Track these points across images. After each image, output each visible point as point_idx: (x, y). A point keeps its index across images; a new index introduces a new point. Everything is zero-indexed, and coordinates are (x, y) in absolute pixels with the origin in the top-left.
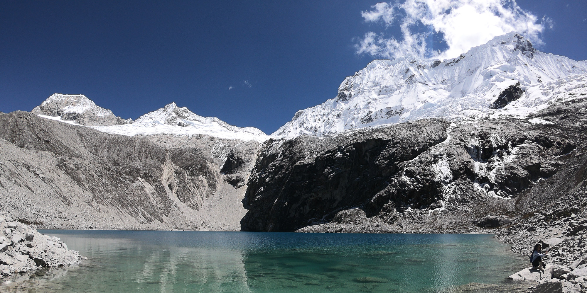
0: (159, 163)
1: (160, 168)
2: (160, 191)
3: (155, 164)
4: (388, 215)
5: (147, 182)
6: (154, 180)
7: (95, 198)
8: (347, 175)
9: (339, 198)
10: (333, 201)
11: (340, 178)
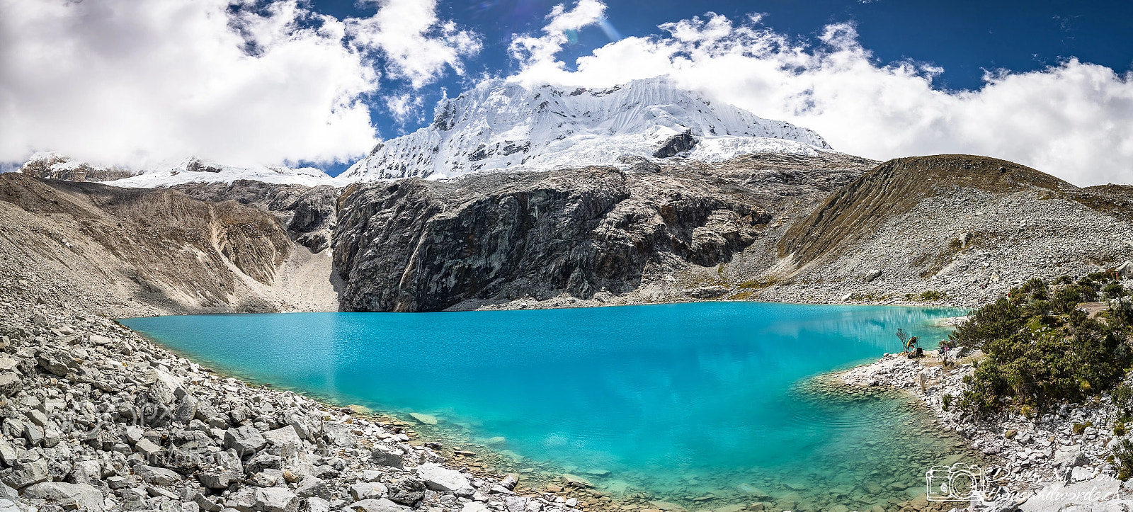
0: (202, 220)
1: (205, 227)
3: (198, 222)
8: (507, 235)
9: (497, 266)
10: (489, 269)
11: (498, 239)
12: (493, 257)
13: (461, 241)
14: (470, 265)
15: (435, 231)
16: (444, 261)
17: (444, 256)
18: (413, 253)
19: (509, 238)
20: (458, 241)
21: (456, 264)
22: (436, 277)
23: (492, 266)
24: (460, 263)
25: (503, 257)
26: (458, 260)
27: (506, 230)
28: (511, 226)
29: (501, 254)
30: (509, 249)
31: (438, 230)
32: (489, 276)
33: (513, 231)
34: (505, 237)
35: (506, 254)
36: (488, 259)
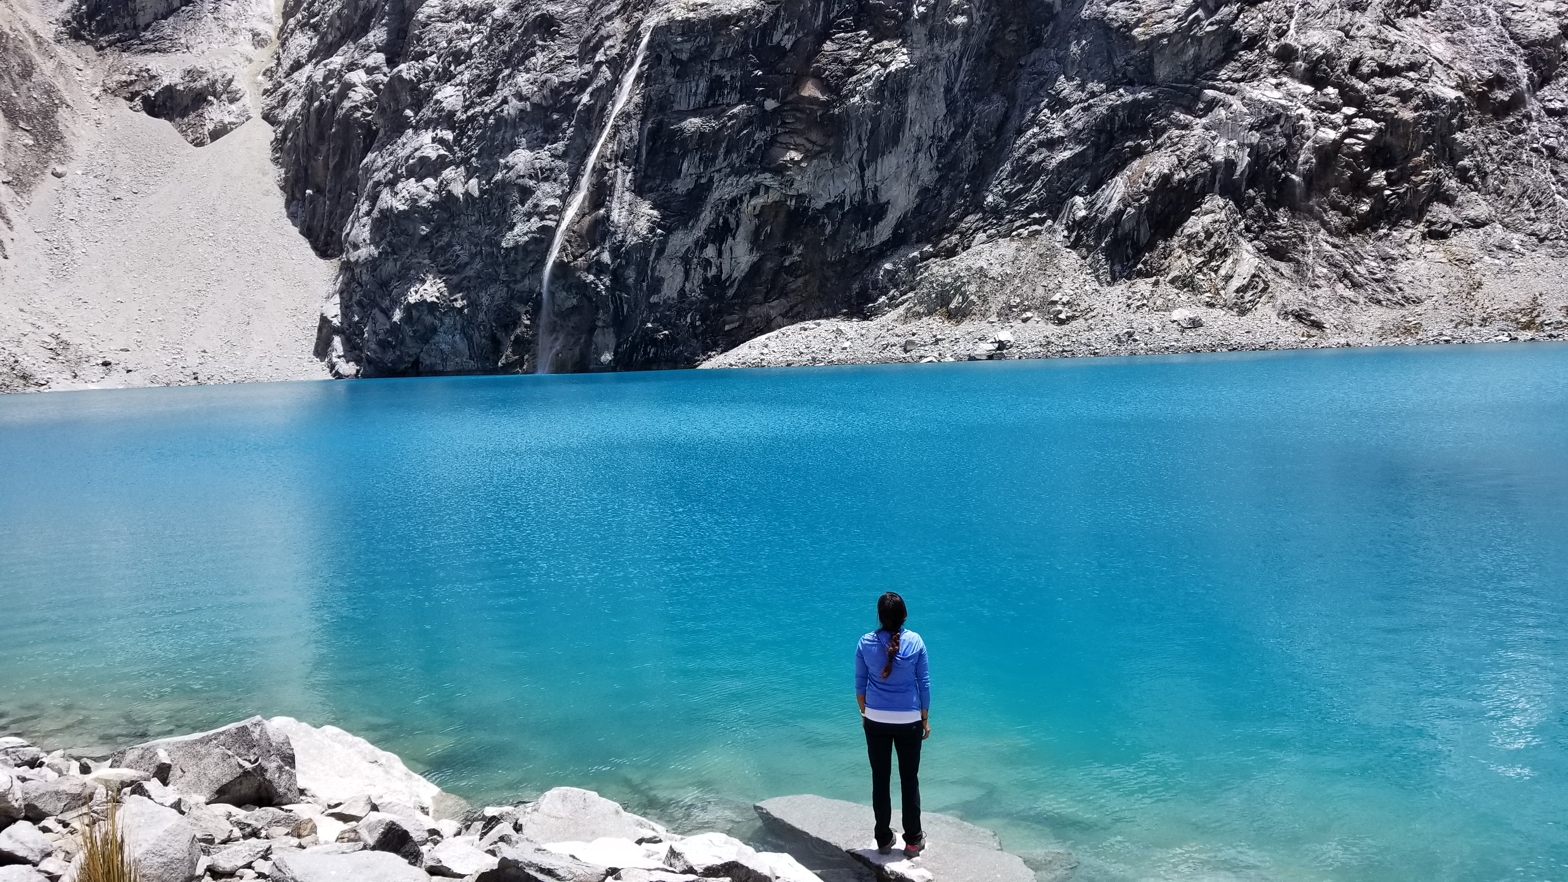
4: (1216, 272)
8: (942, 79)
9: (902, 197)
10: (870, 211)
11: (905, 92)
12: (889, 164)
13: (770, 104)
14: (800, 197)
15: (675, 61)
16: (711, 180)
17: (708, 162)
18: (590, 148)
19: (948, 90)
20: (761, 106)
21: (754, 193)
22: (681, 241)
23: (883, 199)
24: (767, 188)
25: (926, 166)
26: (761, 177)
27: (937, 59)
28: (957, 43)
29: (917, 151)
30: (947, 131)
31: (685, 56)
32: (871, 237)
33: (964, 61)
34: (934, 87)
35: (935, 153)
36: (868, 173)
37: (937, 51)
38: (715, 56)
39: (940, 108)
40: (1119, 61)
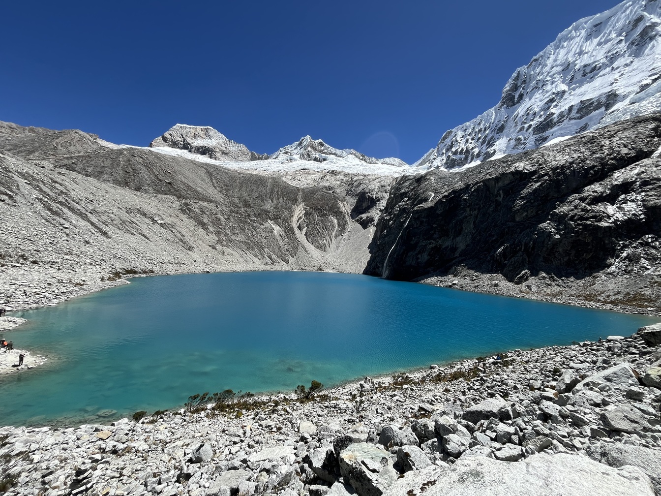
0: (290, 203)
1: (290, 209)
2: (289, 232)
3: (286, 205)
5: (277, 224)
6: (283, 221)
7: (220, 241)
9: (462, 246)
10: (454, 249)
11: (464, 222)
12: (459, 239)
13: (434, 225)
14: (440, 245)
16: (419, 241)
17: (419, 238)
18: (400, 234)
19: (474, 222)
21: (430, 244)
23: (457, 246)
24: (433, 243)
25: (468, 239)
26: (431, 241)
27: (471, 215)
28: (476, 212)
29: (466, 236)
30: (474, 232)
31: (416, 217)
32: (454, 255)
33: (479, 215)
34: (470, 222)
35: (471, 236)
36: (454, 240)
37: (472, 213)
38: (423, 216)
39: (472, 226)
40: (509, 216)
